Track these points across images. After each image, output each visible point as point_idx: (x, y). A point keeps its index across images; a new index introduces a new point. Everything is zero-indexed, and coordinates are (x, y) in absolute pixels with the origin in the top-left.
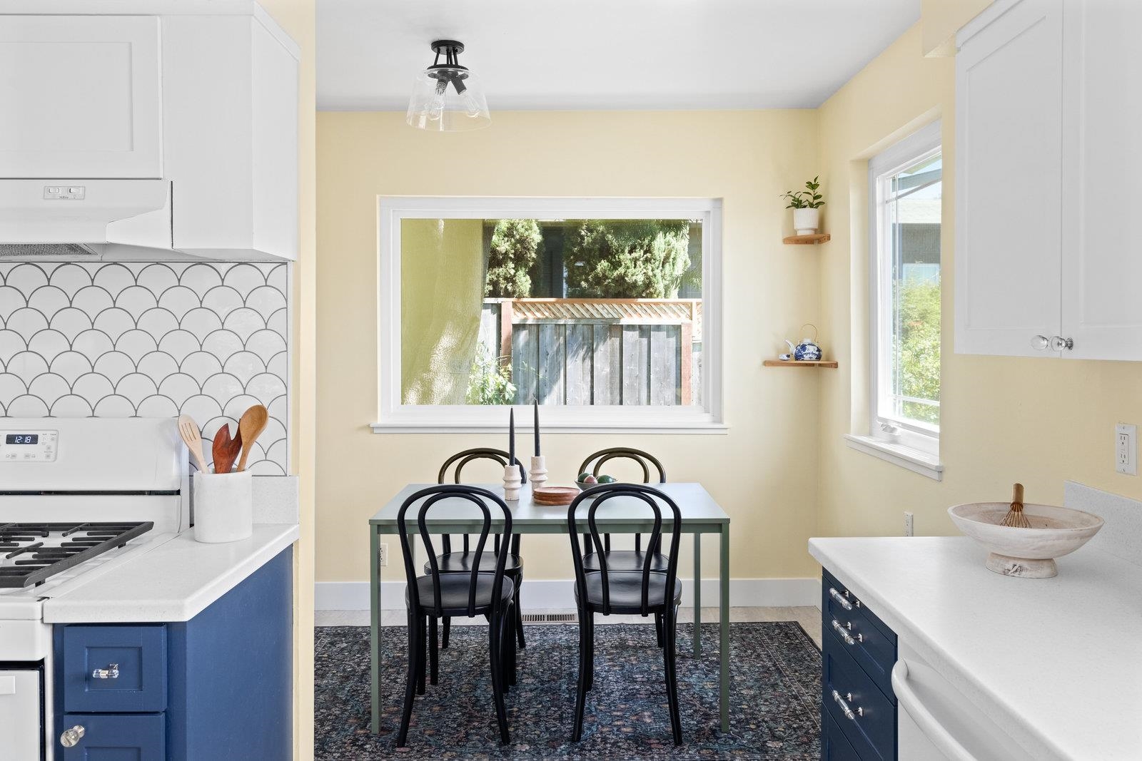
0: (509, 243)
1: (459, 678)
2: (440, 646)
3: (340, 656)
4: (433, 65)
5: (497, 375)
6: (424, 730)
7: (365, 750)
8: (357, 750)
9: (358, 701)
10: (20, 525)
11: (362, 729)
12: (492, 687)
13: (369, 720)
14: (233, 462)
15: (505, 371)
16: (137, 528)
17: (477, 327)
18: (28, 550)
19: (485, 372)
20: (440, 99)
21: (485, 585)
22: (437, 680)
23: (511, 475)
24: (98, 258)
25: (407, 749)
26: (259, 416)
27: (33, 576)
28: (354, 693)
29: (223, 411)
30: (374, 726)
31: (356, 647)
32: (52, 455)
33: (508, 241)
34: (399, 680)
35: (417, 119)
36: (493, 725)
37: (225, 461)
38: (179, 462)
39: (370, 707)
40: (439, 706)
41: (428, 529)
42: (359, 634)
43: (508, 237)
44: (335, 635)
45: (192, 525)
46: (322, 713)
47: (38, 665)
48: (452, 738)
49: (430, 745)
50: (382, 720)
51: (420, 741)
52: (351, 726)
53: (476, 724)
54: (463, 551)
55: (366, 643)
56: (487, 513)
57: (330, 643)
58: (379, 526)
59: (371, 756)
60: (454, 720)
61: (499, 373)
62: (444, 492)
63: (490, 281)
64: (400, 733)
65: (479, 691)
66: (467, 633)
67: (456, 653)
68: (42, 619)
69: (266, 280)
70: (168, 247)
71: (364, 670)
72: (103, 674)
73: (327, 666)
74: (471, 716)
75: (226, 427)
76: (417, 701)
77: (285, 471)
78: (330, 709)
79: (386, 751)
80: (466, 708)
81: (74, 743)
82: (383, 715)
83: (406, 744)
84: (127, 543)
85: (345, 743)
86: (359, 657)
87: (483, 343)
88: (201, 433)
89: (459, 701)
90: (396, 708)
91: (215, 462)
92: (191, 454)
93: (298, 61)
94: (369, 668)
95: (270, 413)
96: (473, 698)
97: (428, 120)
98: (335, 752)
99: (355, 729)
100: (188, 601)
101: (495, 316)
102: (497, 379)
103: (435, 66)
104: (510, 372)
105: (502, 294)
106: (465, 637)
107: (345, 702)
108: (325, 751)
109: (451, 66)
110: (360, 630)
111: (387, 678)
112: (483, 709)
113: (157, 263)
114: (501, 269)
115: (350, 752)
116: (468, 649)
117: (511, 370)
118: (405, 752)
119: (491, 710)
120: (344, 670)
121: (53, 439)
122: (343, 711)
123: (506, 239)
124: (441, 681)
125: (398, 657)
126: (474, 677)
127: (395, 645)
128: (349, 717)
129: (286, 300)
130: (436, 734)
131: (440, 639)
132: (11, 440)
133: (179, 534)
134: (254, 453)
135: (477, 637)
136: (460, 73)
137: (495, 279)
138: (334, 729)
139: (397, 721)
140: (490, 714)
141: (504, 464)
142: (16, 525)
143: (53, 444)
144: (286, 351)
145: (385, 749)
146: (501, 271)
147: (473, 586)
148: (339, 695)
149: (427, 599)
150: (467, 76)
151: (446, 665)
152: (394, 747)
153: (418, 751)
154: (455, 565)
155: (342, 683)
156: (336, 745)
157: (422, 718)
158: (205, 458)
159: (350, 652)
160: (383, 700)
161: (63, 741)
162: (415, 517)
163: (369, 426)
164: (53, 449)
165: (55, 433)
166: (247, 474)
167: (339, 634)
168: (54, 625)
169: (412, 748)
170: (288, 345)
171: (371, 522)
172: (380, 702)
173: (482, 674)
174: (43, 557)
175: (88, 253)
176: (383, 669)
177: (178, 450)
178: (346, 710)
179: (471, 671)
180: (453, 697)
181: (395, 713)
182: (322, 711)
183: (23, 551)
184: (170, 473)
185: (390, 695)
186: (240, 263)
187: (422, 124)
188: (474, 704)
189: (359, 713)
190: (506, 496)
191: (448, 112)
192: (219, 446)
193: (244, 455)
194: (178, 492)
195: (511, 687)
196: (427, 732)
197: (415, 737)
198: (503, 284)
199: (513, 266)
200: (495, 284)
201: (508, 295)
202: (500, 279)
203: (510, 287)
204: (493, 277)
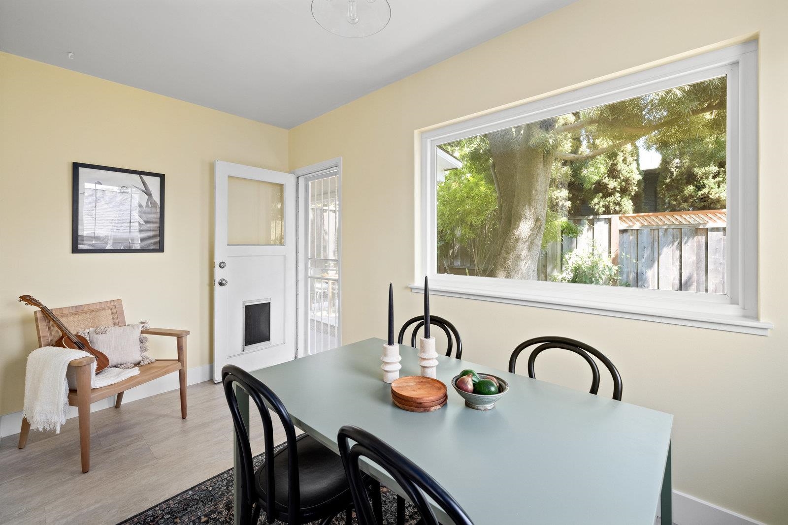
0: (616, 182)
101: (607, 225)
105: (612, 212)
114: (611, 198)
163: (408, 287)
198: (612, 207)
199: (619, 195)
200: (607, 207)
201: (616, 212)
202: (611, 204)
203: (617, 208)
204: (606, 203)
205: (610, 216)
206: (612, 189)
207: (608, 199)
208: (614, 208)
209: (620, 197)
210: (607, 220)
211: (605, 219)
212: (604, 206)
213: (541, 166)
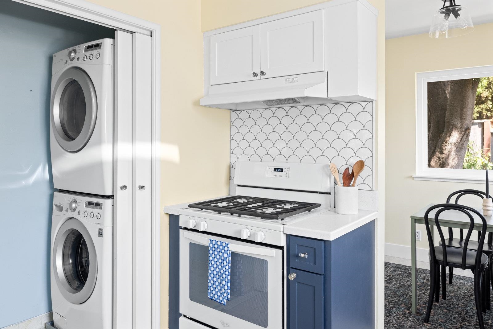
0: (489, 92)
1: (458, 299)
2: (448, 282)
3: (398, 277)
4: (442, 7)
5: (482, 158)
6: (438, 319)
7: (409, 320)
8: (405, 318)
9: (406, 297)
10: (278, 200)
11: (407, 310)
12: (476, 308)
13: (411, 307)
14: (351, 182)
15: (486, 156)
16: (315, 205)
17: (468, 133)
18: (280, 208)
19: (475, 156)
20: (447, 23)
21: (471, 256)
22: (446, 298)
23: (487, 203)
24: (302, 104)
25: (430, 325)
26: (361, 164)
27: (281, 216)
28: (404, 294)
29: (347, 162)
30: (413, 310)
31: (405, 274)
32: (288, 176)
33: (488, 91)
34: (426, 293)
35: (434, 34)
36: (476, 326)
37: (347, 182)
38: (330, 181)
39: (411, 302)
40: (446, 309)
41: (440, 224)
42: (407, 269)
43: (487, 89)
44: (395, 267)
45: (335, 207)
46: (389, 299)
47: (281, 248)
48: (453, 326)
49: (441, 326)
50: (417, 309)
51: (436, 323)
52: (402, 307)
53: (467, 323)
54: (460, 238)
55: (410, 274)
56: (472, 219)
57: (393, 270)
58: (415, 219)
59: (412, 323)
60: (455, 318)
61: (483, 157)
62: (448, 207)
63: (477, 111)
64: (426, 317)
65: (469, 308)
66: (463, 279)
67: (456, 288)
68: (283, 232)
69: (364, 109)
70: (326, 97)
71: (409, 285)
72: (302, 255)
73: (392, 280)
74: (464, 319)
75: (348, 168)
76: (435, 305)
77: (372, 188)
78: (393, 298)
79: (419, 323)
80: (461, 314)
81: (292, 279)
82: (418, 307)
83: (429, 322)
84: (312, 210)
85: (399, 314)
86: (407, 279)
87: (473, 142)
88: (338, 171)
89: (458, 310)
90: (424, 305)
91: (344, 183)
92: (335, 179)
93: (377, 16)
94: (411, 285)
95: (365, 164)
96: (465, 311)
97: (440, 34)
98: (395, 317)
99: (404, 309)
100: (332, 233)
101: (481, 128)
102: (482, 160)
103: (444, 7)
104: (490, 157)
105: (484, 118)
106: (461, 281)
107: (400, 297)
108: (390, 315)
109: (452, 6)
110: (407, 267)
111: (420, 291)
112: (470, 317)
113: (323, 105)
114: (484, 105)
115: (402, 318)
116: (463, 287)
117: (490, 155)
118: (428, 326)
119: (475, 318)
120: (400, 283)
121: (288, 170)
122: (399, 300)
123: (487, 90)
124: (448, 299)
125: (426, 283)
126: (466, 301)
127: (425, 277)
128: (402, 303)
129: (372, 117)
130: (445, 322)
131: (447, 279)
132: (275, 170)
133: (330, 210)
134: (359, 180)
135: (468, 282)
136: (457, 9)
137: (480, 110)
138: (394, 307)
139: (425, 311)
140: (475, 320)
141: (482, 197)
142: (276, 200)
143: (288, 172)
144: (372, 138)
145: (418, 322)
146: (484, 106)
147: (464, 255)
148: (397, 293)
149: (440, 257)
150: (461, 9)
151: (450, 292)
152: (423, 322)
153: (435, 327)
154: (455, 244)
155: (398, 288)
156: (395, 314)
157: (437, 313)
158: (340, 181)
159: (402, 276)
160: (418, 300)
161: (289, 277)
162: (434, 217)
163: (412, 176)
164: (288, 174)
165: (288, 168)
166: (356, 188)
167: (398, 267)
168: (287, 234)
169: (432, 325)
170: (373, 136)
171: (412, 217)
172: (416, 300)
173: (471, 300)
174: (284, 211)
175: (300, 103)
176: (418, 287)
177: (330, 177)
178: (400, 300)
179: (464, 298)
180: (454, 307)
181: (424, 307)
182: (389, 298)
183: (278, 208)
184: (327, 186)
185: (421, 299)
186: (354, 103)
187: (437, 36)
188: (466, 314)
189: (406, 303)
190: (484, 214)
191: (450, 29)
192: (345, 176)
193: (355, 180)
194: (330, 193)
195: (487, 311)
196: (440, 320)
197: (434, 321)
198: (485, 113)
199: (491, 103)
200: (480, 113)
201: (488, 118)
202: (484, 111)
203: (489, 114)
204: (479, 109)
205: (483, 121)
206: (484, 98)
207: (481, 106)
208: (487, 114)
209: (491, 104)
210: (480, 124)
211: (479, 123)
212: (478, 112)
213: (470, 91)
